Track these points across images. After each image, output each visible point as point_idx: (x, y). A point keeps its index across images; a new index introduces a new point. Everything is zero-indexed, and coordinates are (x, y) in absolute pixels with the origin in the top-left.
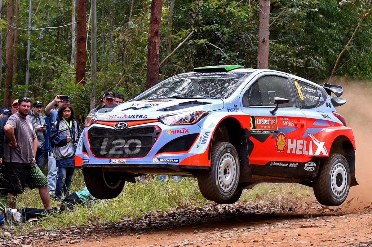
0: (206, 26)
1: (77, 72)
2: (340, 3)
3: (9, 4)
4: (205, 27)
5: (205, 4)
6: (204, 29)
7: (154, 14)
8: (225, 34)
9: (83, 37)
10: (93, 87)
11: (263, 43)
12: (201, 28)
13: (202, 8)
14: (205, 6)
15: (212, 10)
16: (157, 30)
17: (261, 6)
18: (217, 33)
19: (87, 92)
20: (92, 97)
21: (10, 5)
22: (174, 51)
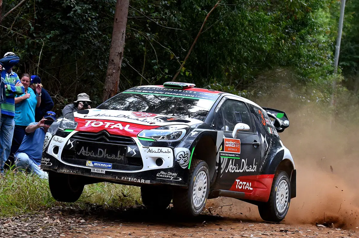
22: (19, 4)
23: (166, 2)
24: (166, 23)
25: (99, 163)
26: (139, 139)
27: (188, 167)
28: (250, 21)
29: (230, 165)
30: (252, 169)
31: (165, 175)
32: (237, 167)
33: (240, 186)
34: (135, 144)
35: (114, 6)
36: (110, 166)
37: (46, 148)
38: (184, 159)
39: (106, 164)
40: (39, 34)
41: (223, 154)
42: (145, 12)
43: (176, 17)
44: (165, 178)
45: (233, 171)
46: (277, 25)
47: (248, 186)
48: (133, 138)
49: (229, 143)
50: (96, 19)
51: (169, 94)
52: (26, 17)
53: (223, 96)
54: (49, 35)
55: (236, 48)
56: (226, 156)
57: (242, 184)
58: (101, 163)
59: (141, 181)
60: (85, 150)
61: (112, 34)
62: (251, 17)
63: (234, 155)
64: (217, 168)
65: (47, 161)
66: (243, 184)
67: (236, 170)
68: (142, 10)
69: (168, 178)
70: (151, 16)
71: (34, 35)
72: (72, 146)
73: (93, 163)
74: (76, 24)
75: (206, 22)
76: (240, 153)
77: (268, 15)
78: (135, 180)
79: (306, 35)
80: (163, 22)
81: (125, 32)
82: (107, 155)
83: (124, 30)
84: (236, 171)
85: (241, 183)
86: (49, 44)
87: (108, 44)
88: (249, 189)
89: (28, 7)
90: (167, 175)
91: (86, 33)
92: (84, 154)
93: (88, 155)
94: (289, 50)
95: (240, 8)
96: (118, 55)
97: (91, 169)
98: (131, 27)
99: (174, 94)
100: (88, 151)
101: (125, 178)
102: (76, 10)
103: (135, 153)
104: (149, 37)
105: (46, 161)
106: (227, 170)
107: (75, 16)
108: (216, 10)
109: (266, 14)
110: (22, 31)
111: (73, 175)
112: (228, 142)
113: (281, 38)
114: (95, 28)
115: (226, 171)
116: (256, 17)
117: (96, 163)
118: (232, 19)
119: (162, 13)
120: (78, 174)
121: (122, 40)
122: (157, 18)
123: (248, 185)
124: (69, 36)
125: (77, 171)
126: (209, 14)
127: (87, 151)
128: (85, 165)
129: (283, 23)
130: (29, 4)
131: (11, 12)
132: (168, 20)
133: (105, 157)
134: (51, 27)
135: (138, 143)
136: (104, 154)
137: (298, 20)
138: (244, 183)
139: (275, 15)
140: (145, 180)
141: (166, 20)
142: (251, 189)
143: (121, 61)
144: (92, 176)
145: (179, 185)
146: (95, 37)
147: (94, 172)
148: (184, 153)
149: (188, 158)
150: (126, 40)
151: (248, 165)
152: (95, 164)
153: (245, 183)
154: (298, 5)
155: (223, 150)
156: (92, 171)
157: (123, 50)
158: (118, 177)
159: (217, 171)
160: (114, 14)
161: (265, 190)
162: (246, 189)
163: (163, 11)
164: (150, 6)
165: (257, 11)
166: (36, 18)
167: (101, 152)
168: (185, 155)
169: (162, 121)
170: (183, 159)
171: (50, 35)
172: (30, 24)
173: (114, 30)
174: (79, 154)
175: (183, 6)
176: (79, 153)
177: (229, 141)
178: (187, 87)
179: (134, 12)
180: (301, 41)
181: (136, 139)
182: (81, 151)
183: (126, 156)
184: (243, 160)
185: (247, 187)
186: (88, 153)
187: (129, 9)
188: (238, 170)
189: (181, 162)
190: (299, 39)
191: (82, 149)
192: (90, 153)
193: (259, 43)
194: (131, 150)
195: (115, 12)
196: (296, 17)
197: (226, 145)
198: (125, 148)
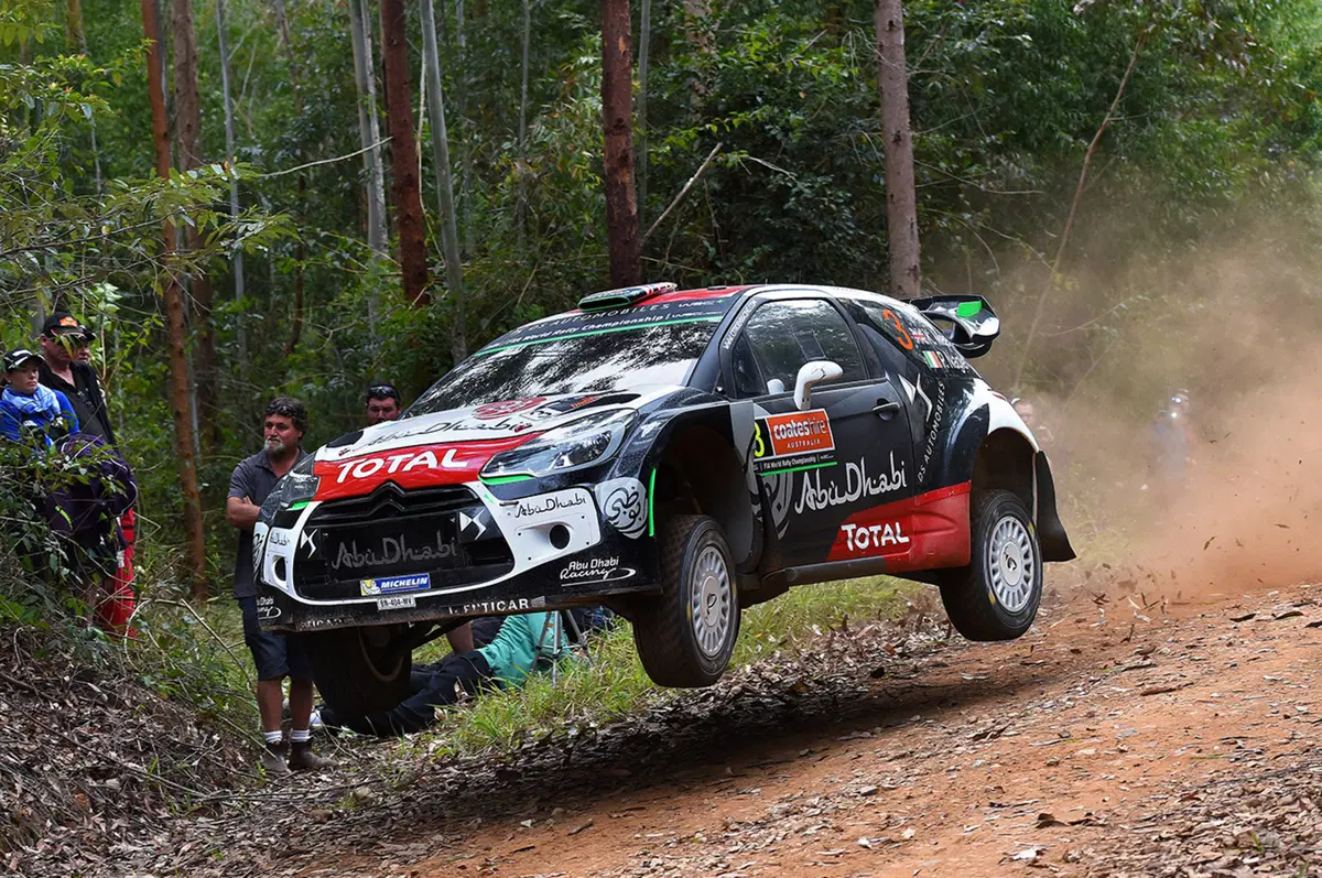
0: (741, 115)
1: (403, 271)
2: (1076, 9)
3: (178, 91)
4: (736, 117)
5: (730, 53)
6: (736, 122)
7: (612, 108)
8: (792, 130)
9: (410, 175)
10: (455, 309)
11: (898, 145)
12: (727, 120)
13: (721, 66)
14: (729, 59)
15: (749, 67)
16: (624, 151)
17: (881, 46)
18: (771, 129)
19: (440, 323)
20: (456, 337)
21: (181, 93)
22: (674, 203)
23: (993, 137)
24: (1002, 184)
25: (395, 580)
26: (487, 486)
27: (647, 531)
28: (1184, 144)
29: (807, 490)
30: (889, 484)
31: (585, 570)
32: (833, 490)
33: (862, 541)
34: (479, 502)
35: (880, 168)
36: (424, 581)
37: (259, 568)
38: (628, 510)
39: (412, 578)
40: (728, 259)
41: (773, 465)
42: (951, 168)
43: (1020, 167)
44: (586, 578)
45: (821, 506)
46: (1248, 142)
47: (892, 535)
48: (468, 484)
49: (788, 429)
50: (848, 203)
51: (595, 329)
52: (694, 229)
53: (750, 298)
54: (749, 258)
55: (1165, 210)
56: (788, 467)
57: (867, 533)
58: (399, 579)
59: (518, 605)
60: (350, 550)
61: (887, 230)
62: (1186, 135)
63: (813, 459)
64: (756, 509)
65: (269, 606)
66: (872, 533)
67: (833, 497)
68: (943, 165)
69: (596, 577)
70: (966, 174)
71: (719, 264)
72: (314, 548)
73: (379, 585)
74: (805, 222)
75: (1090, 165)
76: (833, 448)
77: (1225, 124)
78: (501, 606)
79: (1315, 151)
80: (995, 184)
81: (915, 220)
82: (410, 550)
83: (911, 216)
84: (833, 502)
85: (862, 530)
86: (755, 277)
87: (882, 252)
88: (895, 542)
89: (695, 205)
90: (589, 569)
91: (832, 239)
92: (350, 565)
93: (362, 563)
94: (1283, 192)
95: (1158, 118)
96: (909, 274)
97: (375, 603)
98: (925, 206)
99: (606, 325)
100: (358, 552)
101: (474, 606)
102: (801, 192)
103: (483, 529)
104: (971, 222)
105: (265, 606)
106: (798, 507)
107: (801, 205)
108: (1106, 134)
109: (1219, 123)
110: (690, 260)
111: (335, 630)
112: (782, 427)
113: (1263, 168)
114: (849, 224)
115: (799, 511)
116: (1198, 134)
117: (386, 581)
118: (1146, 147)
119: (989, 162)
120: (349, 625)
121: (912, 238)
122: (979, 178)
123: (891, 532)
124: (795, 253)
125: (343, 616)
126: (1091, 145)
127: (355, 552)
128: (358, 595)
129: (1260, 136)
130: (694, 199)
131: (661, 225)
132: (1004, 176)
133: (405, 559)
134: (752, 240)
135: (486, 496)
136: (402, 551)
137: (1292, 122)
138: (871, 529)
139: (1238, 121)
140: (529, 598)
141: (1000, 177)
142: (906, 539)
143: (918, 283)
144: (383, 622)
145: (633, 590)
146: (851, 243)
147: (385, 608)
148: (626, 492)
149: (639, 504)
150: (921, 238)
151: (872, 473)
152: (384, 585)
153: (875, 529)
154: (1285, 88)
155: (768, 452)
156: (380, 607)
157: (919, 261)
158: (453, 609)
159: (760, 519)
160: (884, 186)
161: (951, 532)
162: (883, 544)
163: (991, 159)
164: (960, 154)
165: (1198, 119)
166: (718, 226)
167: (391, 547)
168: (628, 499)
169: (554, 412)
170: (625, 513)
171: (754, 258)
172: (706, 243)
173: (891, 221)
174: (337, 567)
175: (1032, 139)
176: (335, 564)
177: (785, 421)
178: (643, 297)
179: (926, 172)
180: (1307, 167)
181: (477, 487)
182: (340, 555)
183: (460, 542)
184: (850, 466)
185: (888, 538)
186: (360, 559)
187: (915, 168)
188: (840, 496)
189: (623, 521)
190: (1301, 164)
191: (341, 552)
192: (365, 558)
193: (1215, 189)
194: (470, 520)
195: (885, 179)
196: (1285, 116)
197: (779, 434)
198: (453, 520)
